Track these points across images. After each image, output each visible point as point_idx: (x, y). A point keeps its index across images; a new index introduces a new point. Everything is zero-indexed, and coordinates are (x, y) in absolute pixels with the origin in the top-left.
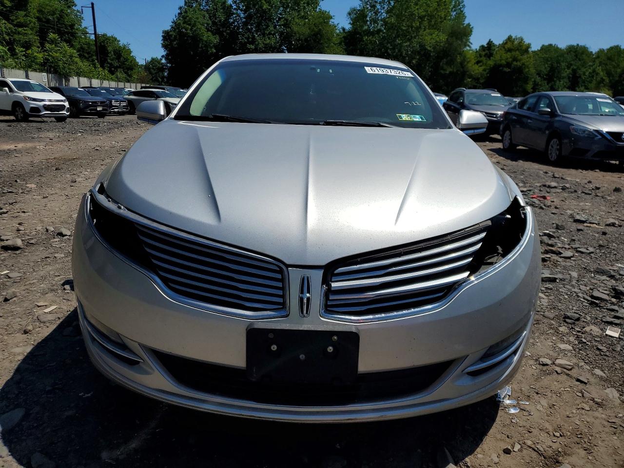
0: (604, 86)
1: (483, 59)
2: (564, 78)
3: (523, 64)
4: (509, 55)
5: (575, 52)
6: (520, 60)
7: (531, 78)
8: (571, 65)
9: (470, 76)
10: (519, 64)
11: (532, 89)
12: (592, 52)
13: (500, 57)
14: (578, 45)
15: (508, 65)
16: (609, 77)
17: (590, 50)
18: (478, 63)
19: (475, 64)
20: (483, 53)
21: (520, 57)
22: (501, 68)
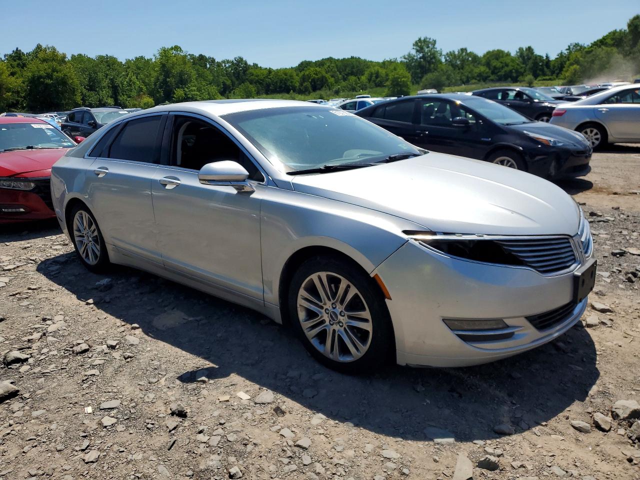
0: (144, 94)
1: (17, 69)
2: (104, 87)
3: (65, 75)
4: (45, 65)
5: (107, 62)
6: (60, 71)
7: (77, 89)
8: (107, 74)
9: (9, 90)
10: (60, 74)
11: (82, 100)
12: (121, 62)
13: (36, 68)
14: (107, 55)
15: (49, 76)
16: (145, 86)
17: (119, 60)
18: (13, 74)
19: (9, 76)
20: (15, 64)
21: (59, 68)
22: (42, 80)
